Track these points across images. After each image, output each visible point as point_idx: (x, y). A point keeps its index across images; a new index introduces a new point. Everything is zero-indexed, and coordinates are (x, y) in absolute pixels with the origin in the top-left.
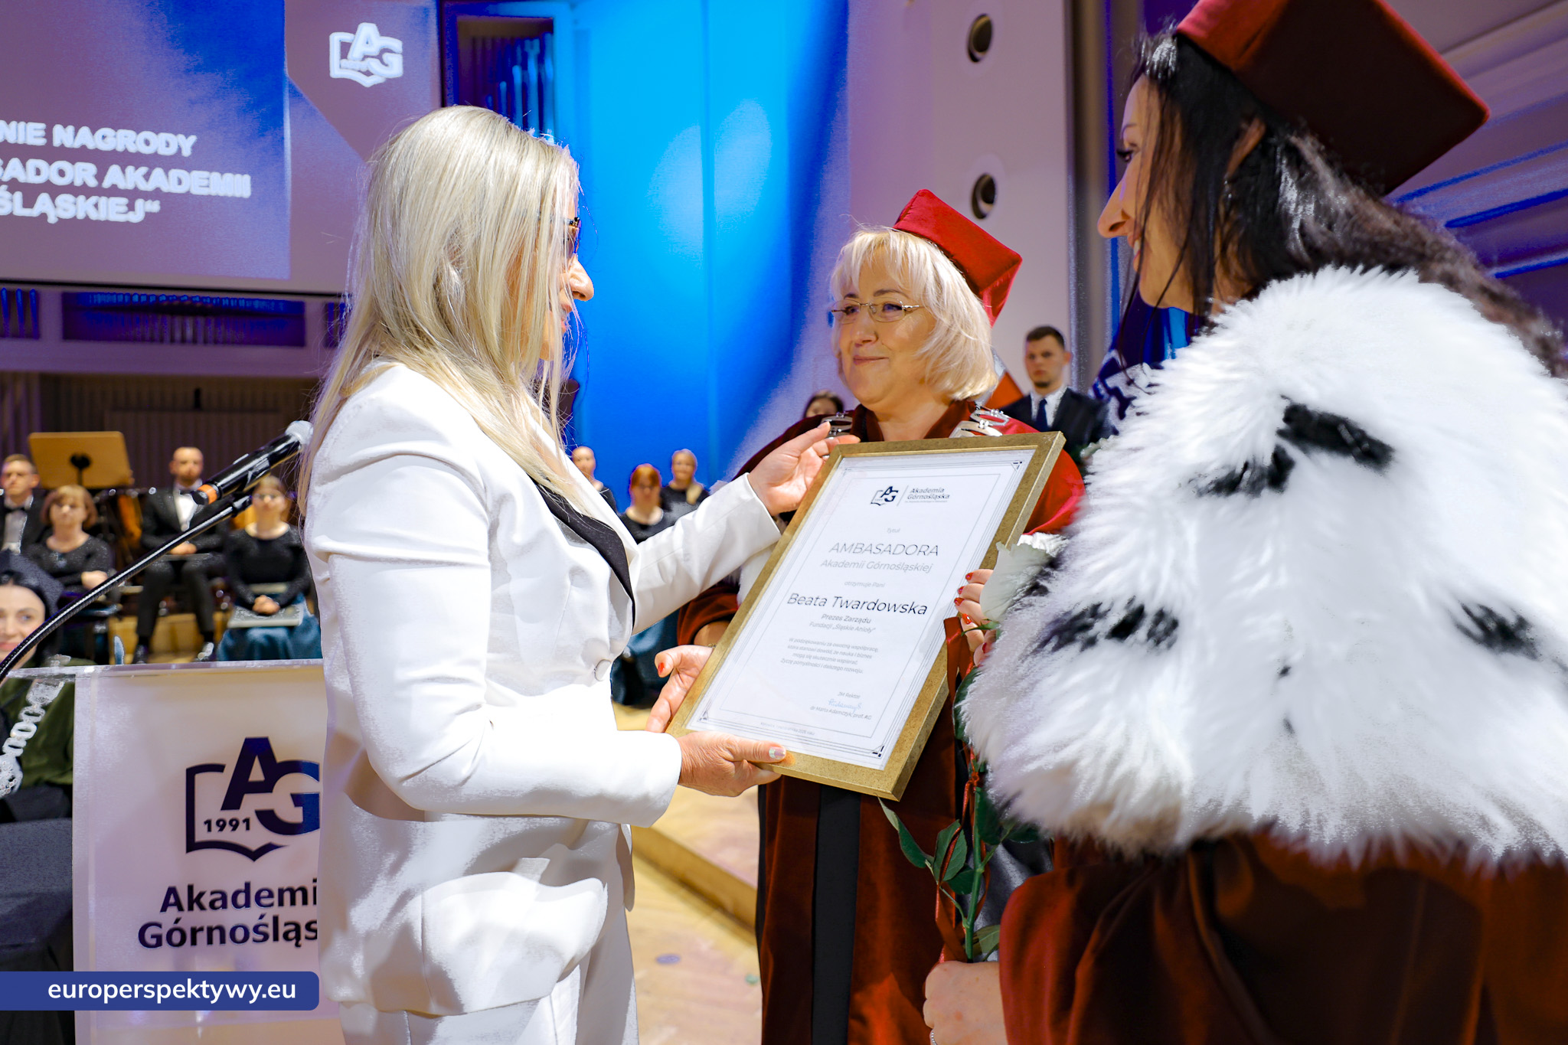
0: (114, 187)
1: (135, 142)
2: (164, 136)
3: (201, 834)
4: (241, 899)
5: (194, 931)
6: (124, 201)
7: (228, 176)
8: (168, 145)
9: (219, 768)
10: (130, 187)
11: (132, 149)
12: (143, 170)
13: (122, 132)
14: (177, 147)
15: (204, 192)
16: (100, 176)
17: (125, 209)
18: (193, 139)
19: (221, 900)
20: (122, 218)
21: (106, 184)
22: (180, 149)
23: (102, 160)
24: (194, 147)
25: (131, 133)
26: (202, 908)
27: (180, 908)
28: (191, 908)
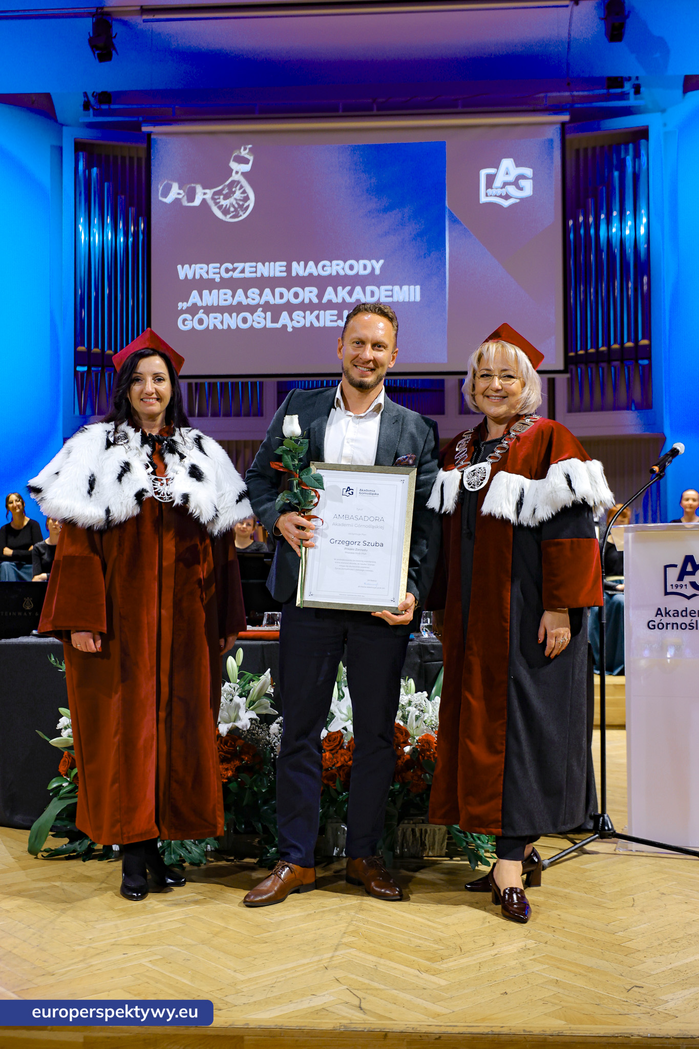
0: (330, 301)
1: (343, 269)
2: (362, 262)
6: (335, 312)
7: (405, 288)
8: (365, 267)
10: (340, 300)
11: (342, 273)
12: (348, 288)
13: (334, 262)
14: (371, 268)
15: (390, 300)
16: (320, 296)
17: (335, 318)
18: (382, 262)
20: (334, 324)
21: (325, 300)
22: (373, 269)
23: (321, 283)
24: (382, 268)
25: (341, 262)
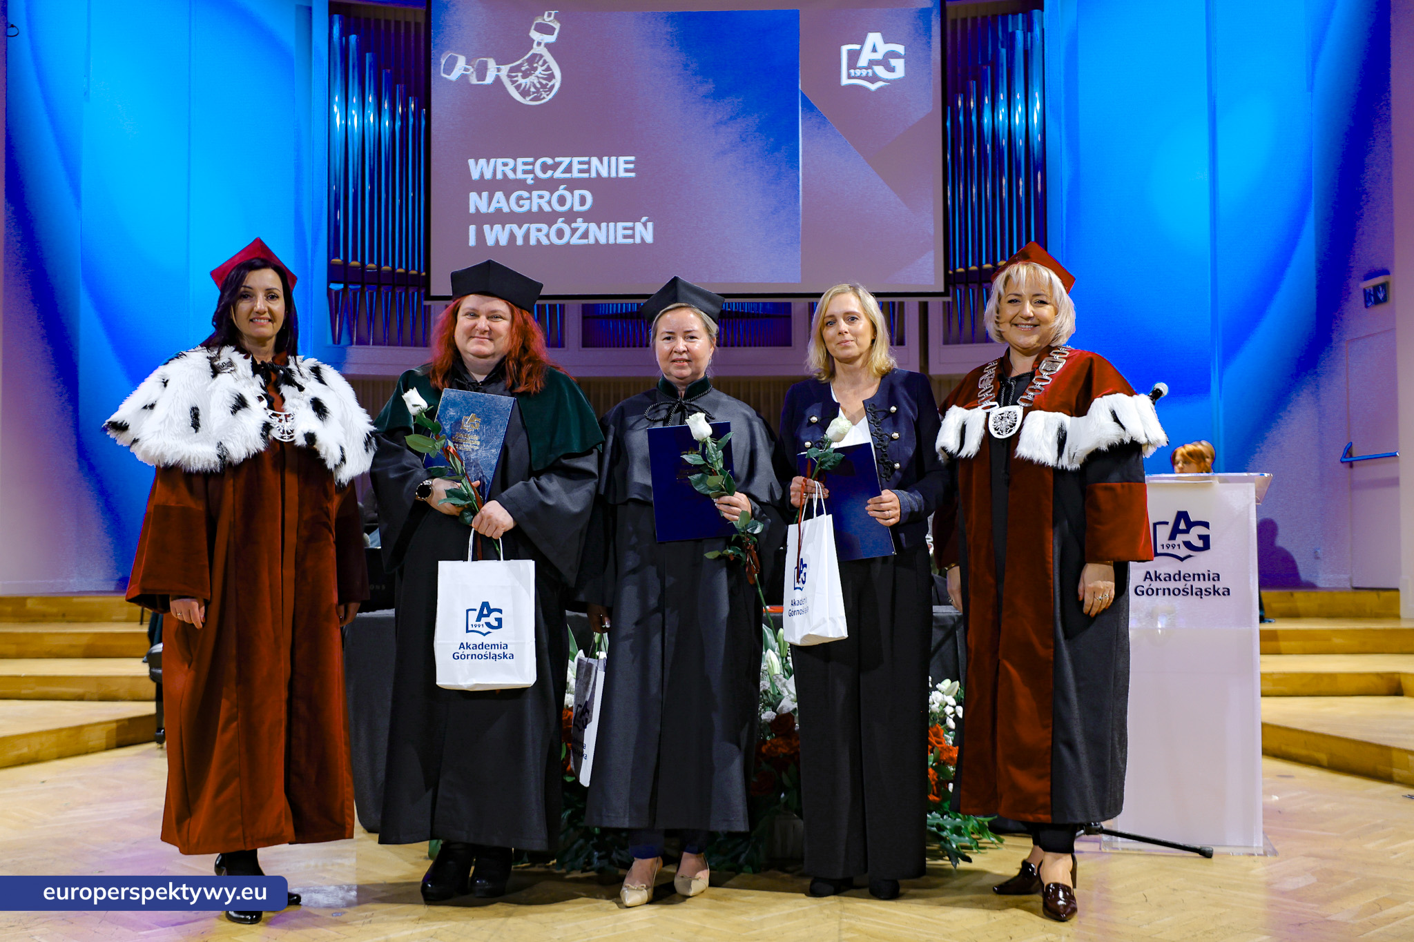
3: (1160, 550)
4: (1177, 577)
9: (1166, 523)
19: (1169, 577)
26: (1161, 580)
27: (1152, 580)
28: (1156, 580)
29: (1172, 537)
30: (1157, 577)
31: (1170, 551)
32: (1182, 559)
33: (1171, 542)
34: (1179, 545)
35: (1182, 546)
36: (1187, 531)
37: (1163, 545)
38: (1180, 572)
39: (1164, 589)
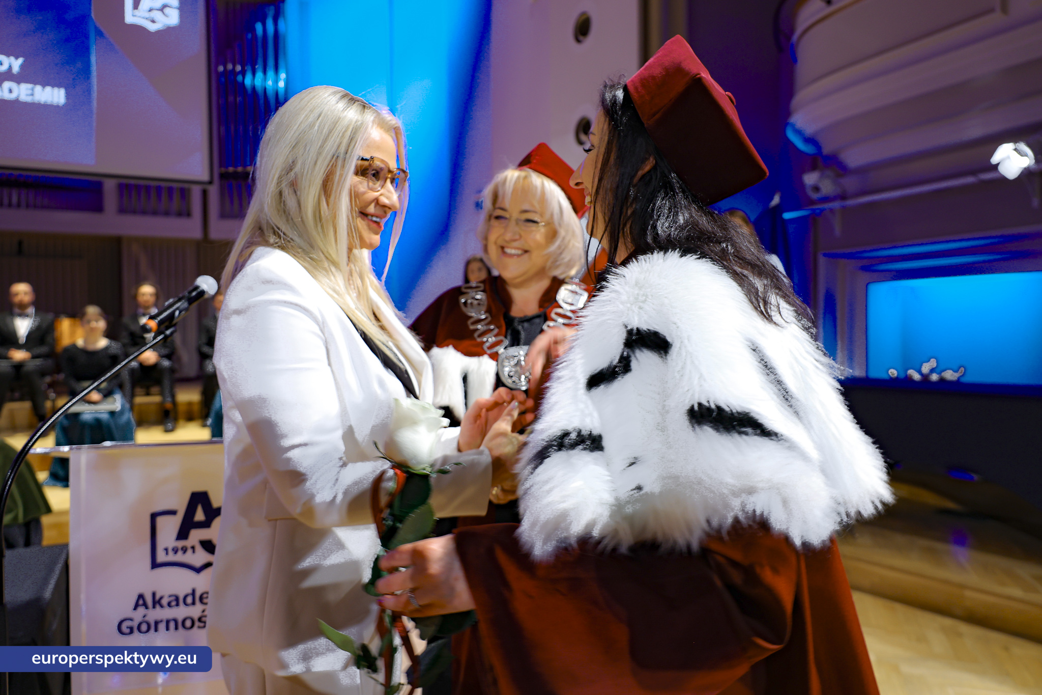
3: (161, 557)
4: (189, 600)
5: (157, 623)
7: (47, 89)
9: (173, 513)
14: (8, 65)
19: (176, 601)
22: (11, 66)
24: (22, 65)
26: (162, 606)
27: (147, 608)
28: (154, 607)
29: (183, 534)
30: (157, 602)
31: (180, 557)
32: (198, 570)
33: (181, 544)
34: (193, 548)
35: (199, 548)
36: (206, 524)
37: (166, 550)
38: (194, 591)
39: (168, 622)
